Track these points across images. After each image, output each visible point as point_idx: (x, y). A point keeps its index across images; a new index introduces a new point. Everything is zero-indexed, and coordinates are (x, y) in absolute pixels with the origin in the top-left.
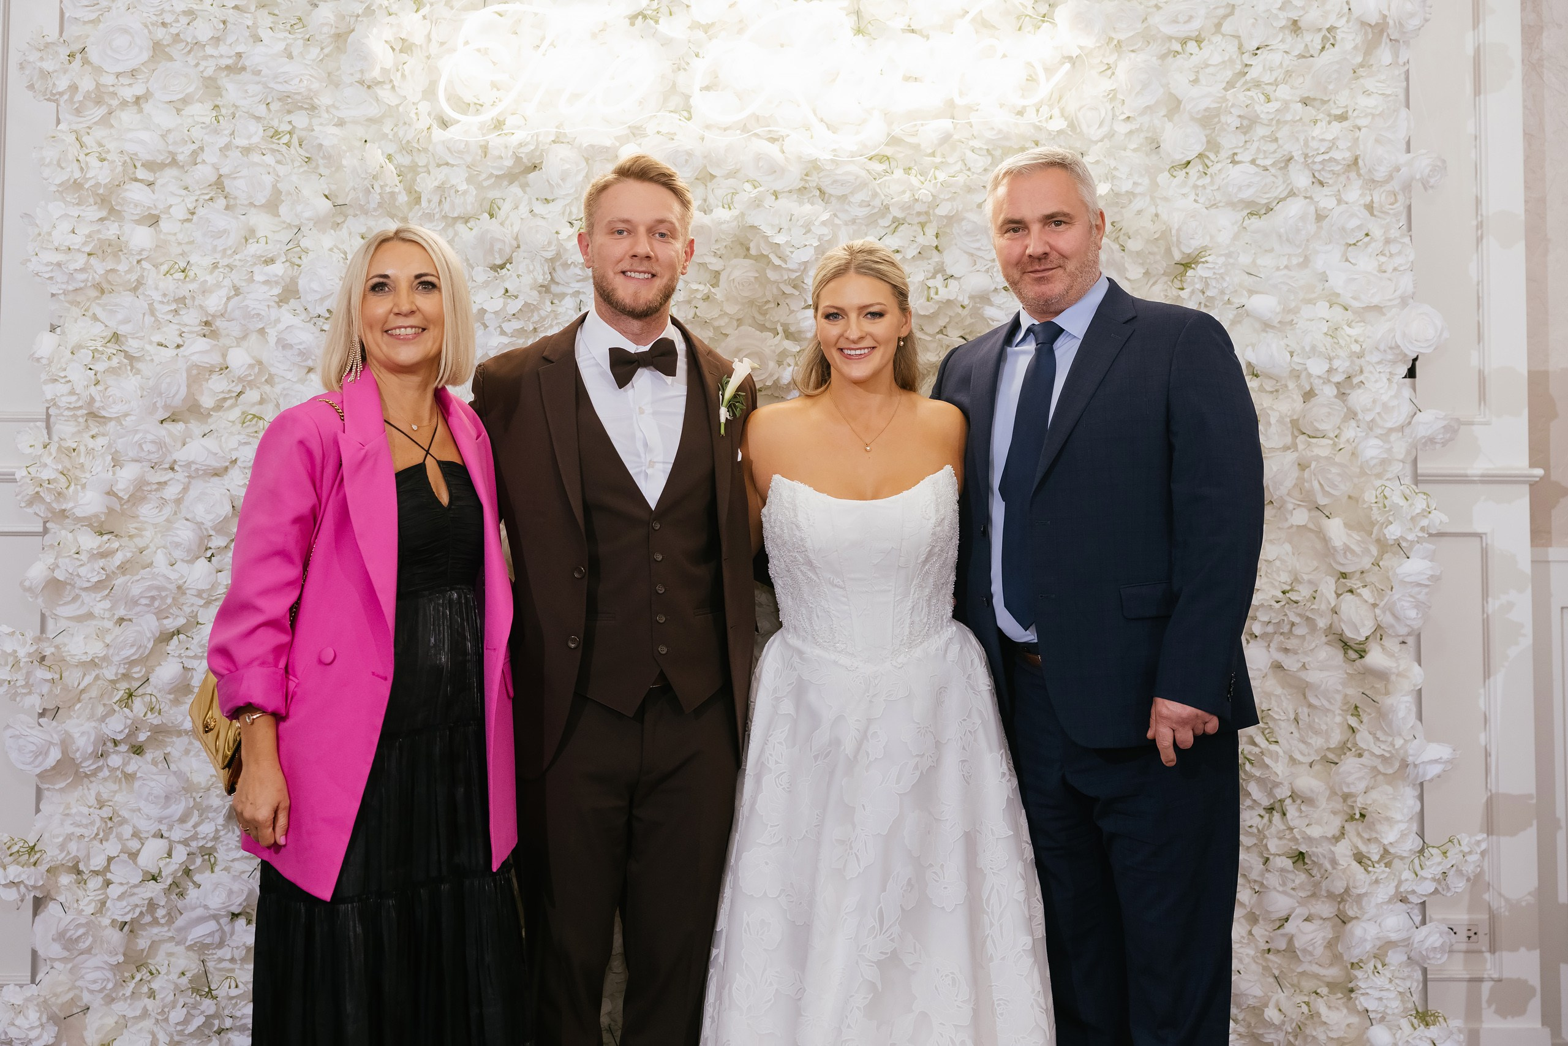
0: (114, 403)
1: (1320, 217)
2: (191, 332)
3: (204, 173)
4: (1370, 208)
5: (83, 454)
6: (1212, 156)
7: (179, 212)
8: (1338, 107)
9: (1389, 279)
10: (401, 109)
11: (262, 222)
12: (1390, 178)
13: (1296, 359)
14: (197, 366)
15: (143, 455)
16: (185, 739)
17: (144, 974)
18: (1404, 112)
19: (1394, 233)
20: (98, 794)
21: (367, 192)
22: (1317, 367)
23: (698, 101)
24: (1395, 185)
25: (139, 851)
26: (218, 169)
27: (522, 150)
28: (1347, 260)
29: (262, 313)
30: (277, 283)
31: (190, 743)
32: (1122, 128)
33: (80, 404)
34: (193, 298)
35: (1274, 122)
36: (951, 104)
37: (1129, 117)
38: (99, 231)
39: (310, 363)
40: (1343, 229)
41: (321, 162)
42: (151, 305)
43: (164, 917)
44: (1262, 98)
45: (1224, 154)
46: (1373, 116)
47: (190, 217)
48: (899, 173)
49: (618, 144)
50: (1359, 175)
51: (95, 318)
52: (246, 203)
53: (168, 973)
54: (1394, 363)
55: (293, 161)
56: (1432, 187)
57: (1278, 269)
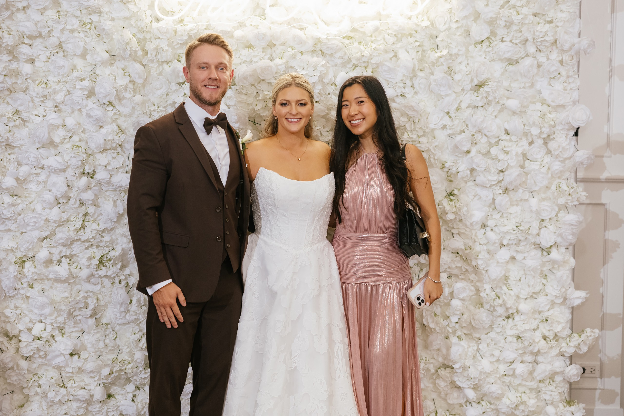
0: (17, 140)
1: (539, 66)
2: (49, 110)
3: (53, 40)
4: (561, 62)
5: (5, 162)
6: (493, 38)
7: (43, 58)
8: (549, 17)
9: (568, 93)
10: (139, 13)
11: (79, 62)
12: (570, 49)
13: (526, 127)
14: (52, 124)
15: (29, 162)
16: (51, 282)
17: (36, 378)
18: (578, 20)
19: (571, 73)
20: (15, 304)
21: (124, 50)
22: (535, 131)
23: (268, 11)
24: (572, 52)
25: (32, 328)
26: (59, 39)
27: (191, 32)
28: (550, 85)
29: (80, 102)
30: (86, 89)
31: (53, 284)
32: (454, 26)
33: (3, 140)
34: (50, 95)
35: (520, 24)
36: (379, 14)
37: (457, 21)
38: (9, 66)
39: (101, 124)
40: (549, 71)
41: (104, 36)
42: (32, 98)
43: (44, 355)
44: (515, 13)
45: (498, 37)
46: (564, 21)
47: (48, 60)
48: (356, 44)
49: (233, 30)
50: (557, 47)
51: (8, 103)
52: (72, 54)
53: (46, 377)
54: (568, 130)
55: (92, 36)
56: (588, 53)
57: (520, 88)
